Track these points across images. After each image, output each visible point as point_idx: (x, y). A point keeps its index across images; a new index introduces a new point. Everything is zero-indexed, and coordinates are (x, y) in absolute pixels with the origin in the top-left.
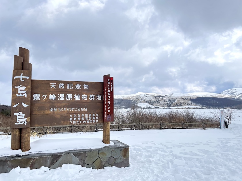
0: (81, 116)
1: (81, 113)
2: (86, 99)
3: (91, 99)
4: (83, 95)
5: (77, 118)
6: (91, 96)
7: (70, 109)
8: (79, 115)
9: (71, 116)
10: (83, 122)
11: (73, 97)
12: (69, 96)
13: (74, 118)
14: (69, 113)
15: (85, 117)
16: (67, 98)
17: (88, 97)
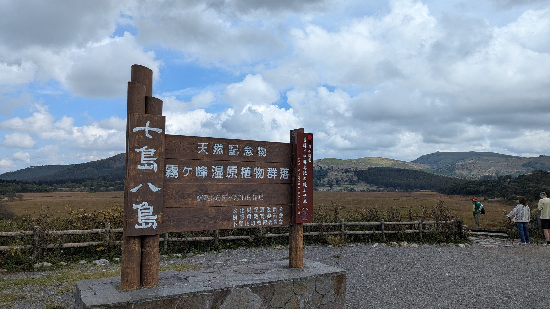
0: (253, 210)
1: (253, 204)
2: (261, 176)
3: (271, 177)
4: (256, 169)
5: (246, 216)
6: (270, 170)
7: (233, 197)
8: (249, 209)
9: (235, 210)
10: (256, 223)
11: (239, 171)
12: (232, 170)
13: (241, 216)
14: (231, 205)
15: (259, 213)
16: (228, 173)
17: (266, 173)
